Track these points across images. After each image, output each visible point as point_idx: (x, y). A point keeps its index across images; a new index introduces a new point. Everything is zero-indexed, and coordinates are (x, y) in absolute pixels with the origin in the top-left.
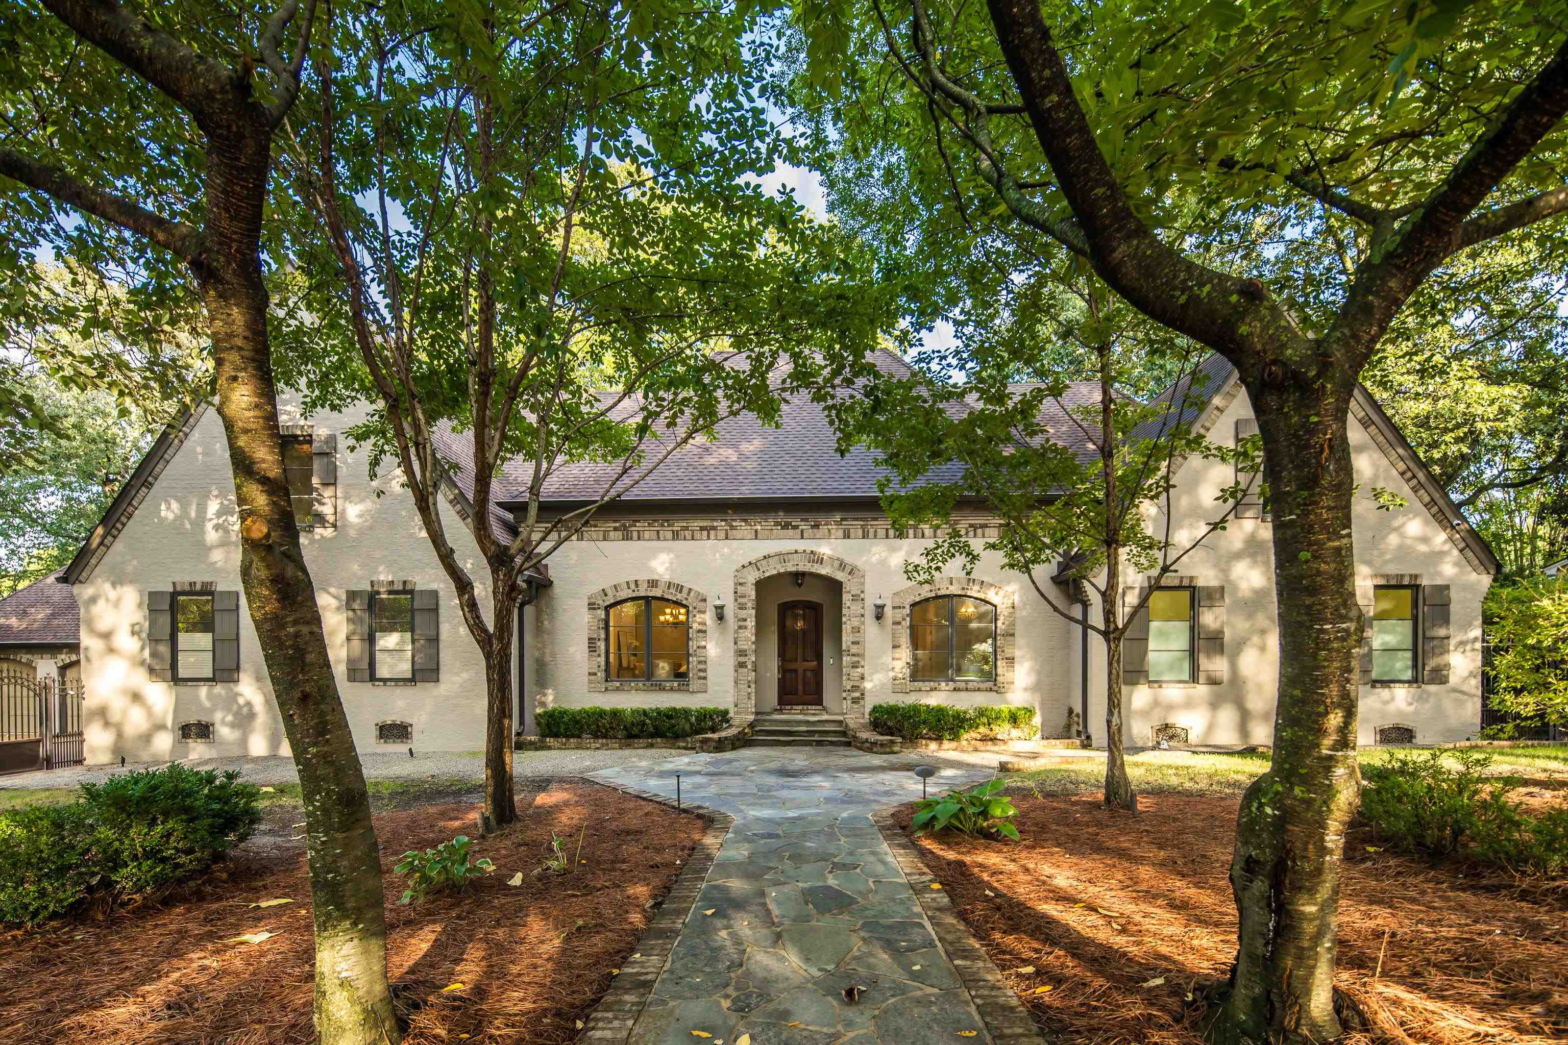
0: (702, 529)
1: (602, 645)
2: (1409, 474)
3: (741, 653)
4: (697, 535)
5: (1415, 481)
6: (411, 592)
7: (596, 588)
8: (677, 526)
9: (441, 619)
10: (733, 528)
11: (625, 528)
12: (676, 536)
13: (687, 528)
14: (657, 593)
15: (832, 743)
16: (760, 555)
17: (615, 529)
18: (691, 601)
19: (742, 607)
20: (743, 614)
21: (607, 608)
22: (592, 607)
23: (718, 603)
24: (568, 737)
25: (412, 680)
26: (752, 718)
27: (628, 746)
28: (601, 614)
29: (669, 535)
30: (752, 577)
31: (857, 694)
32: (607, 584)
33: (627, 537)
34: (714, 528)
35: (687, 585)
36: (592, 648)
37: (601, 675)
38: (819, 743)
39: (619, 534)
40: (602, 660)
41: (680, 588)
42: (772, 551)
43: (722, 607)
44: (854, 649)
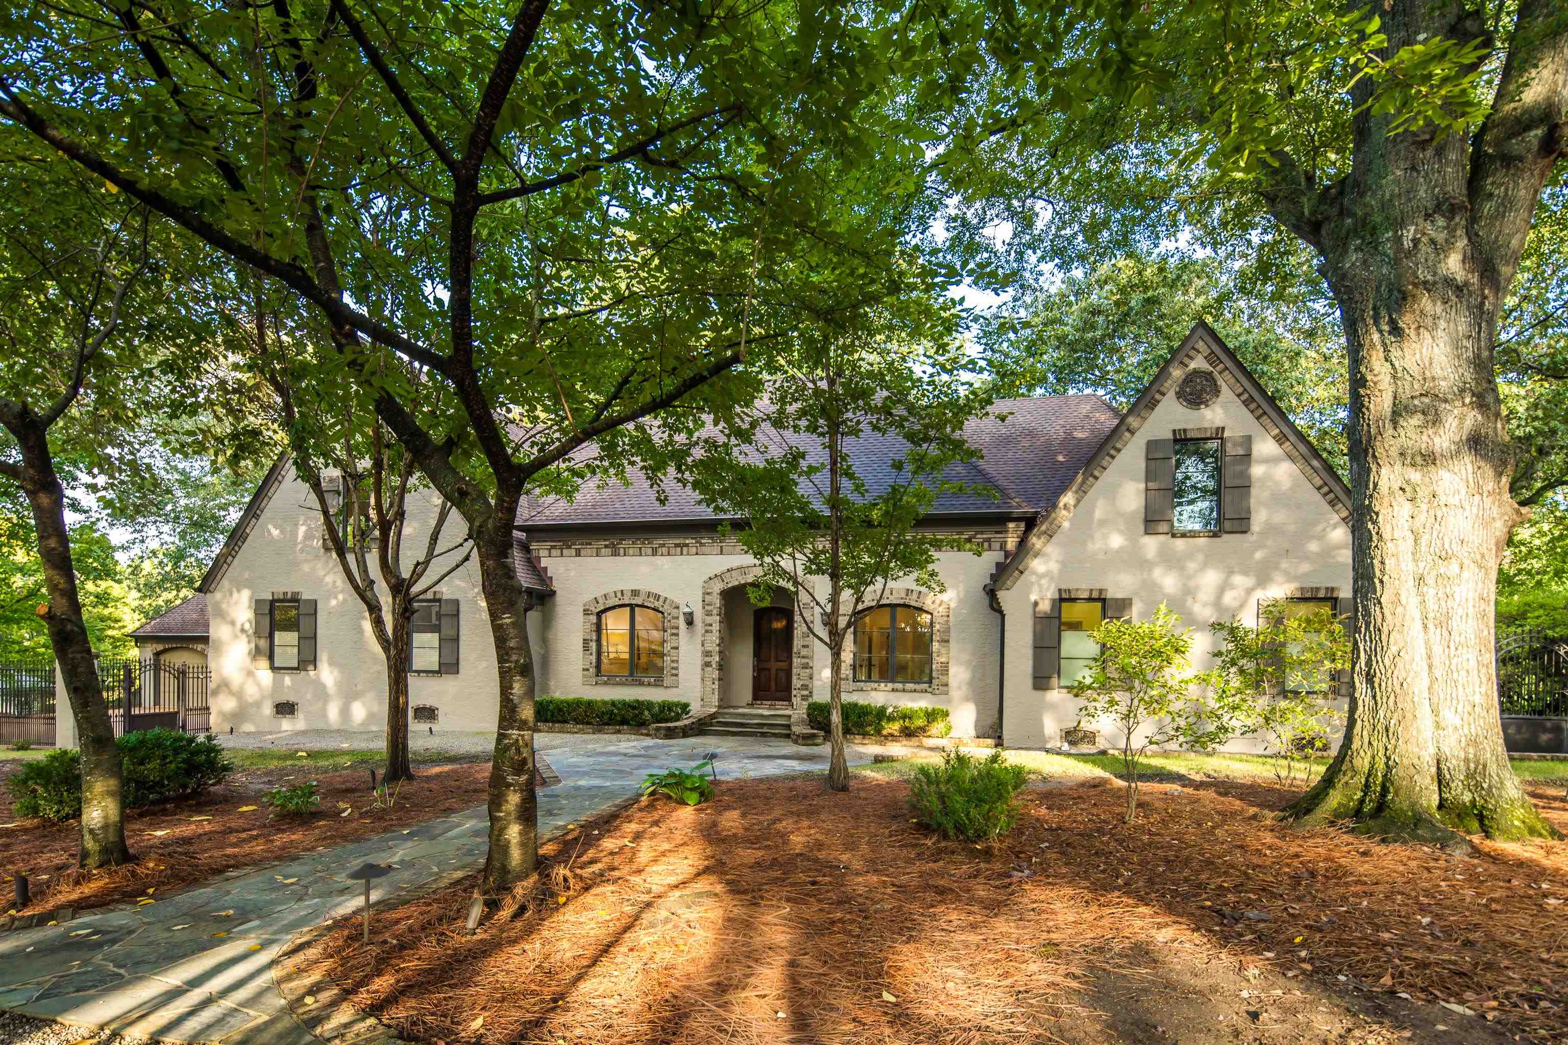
0: (677, 545)
1: (593, 645)
2: (1326, 489)
3: (707, 654)
4: (672, 551)
5: (1332, 496)
6: (439, 600)
7: (588, 597)
8: (657, 543)
9: (462, 623)
10: (702, 545)
11: (613, 546)
12: (655, 553)
13: (663, 545)
14: (638, 601)
15: (775, 735)
16: (725, 568)
17: (606, 546)
18: (666, 608)
19: (709, 614)
20: (709, 620)
21: (599, 614)
22: (586, 612)
23: (687, 610)
24: (553, 722)
25: (439, 672)
26: (714, 710)
27: (600, 731)
28: (593, 619)
29: (650, 551)
30: (718, 587)
31: (805, 693)
32: (599, 594)
33: (615, 554)
34: (687, 545)
35: (663, 595)
36: (586, 648)
37: (593, 670)
38: (763, 735)
39: (609, 551)
40: (593, 658)
41: (657, 597)
42: (735, 565)
43: (691, 614)
44: (804, 652)
